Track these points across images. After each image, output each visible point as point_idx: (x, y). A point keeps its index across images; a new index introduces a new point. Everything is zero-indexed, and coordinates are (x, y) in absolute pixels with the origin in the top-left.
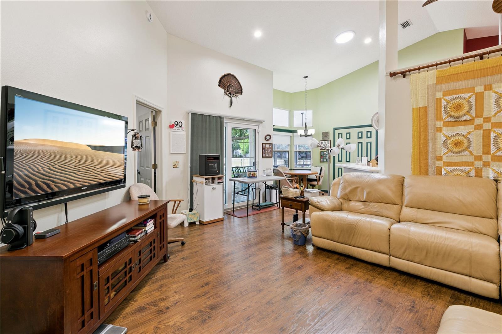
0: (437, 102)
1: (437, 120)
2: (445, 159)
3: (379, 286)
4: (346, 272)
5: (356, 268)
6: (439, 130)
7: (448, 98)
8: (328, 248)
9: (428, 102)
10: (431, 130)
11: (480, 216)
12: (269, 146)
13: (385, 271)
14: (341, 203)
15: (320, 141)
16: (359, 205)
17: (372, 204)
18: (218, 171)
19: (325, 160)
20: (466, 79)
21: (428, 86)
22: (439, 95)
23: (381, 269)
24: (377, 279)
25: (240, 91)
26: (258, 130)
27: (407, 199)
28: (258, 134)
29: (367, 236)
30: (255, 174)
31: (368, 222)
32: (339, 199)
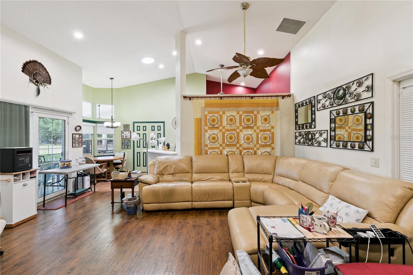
0: (205, 116)
1: (206, 126)
2: (209, 146)
3: (190, 220)
4: (172, 219)
5: (175, 215)
6: (206, 131)
7: (210, 115)
8: (155, 209)
9: (202, 116)
10: (203, 131)
11: (223, 172)
12: (79, 136)
13: (190, 212)
14: (158, 177)
15: (122, 131)
16: (170, 177)
17: (177, 175)
18: (30, 165)
19: (126, 147)
20: (216, 107)
21: (201, 107)
22: (206, 113)
23: (188, 211)
24: (188, 217)
25: (48, 81)
26: (67, 121)
27: (194, 170)
28: (68, 125)
29: (181, 194)
30: (70, 164)
31: (180, 185)
32: (156, 175)
